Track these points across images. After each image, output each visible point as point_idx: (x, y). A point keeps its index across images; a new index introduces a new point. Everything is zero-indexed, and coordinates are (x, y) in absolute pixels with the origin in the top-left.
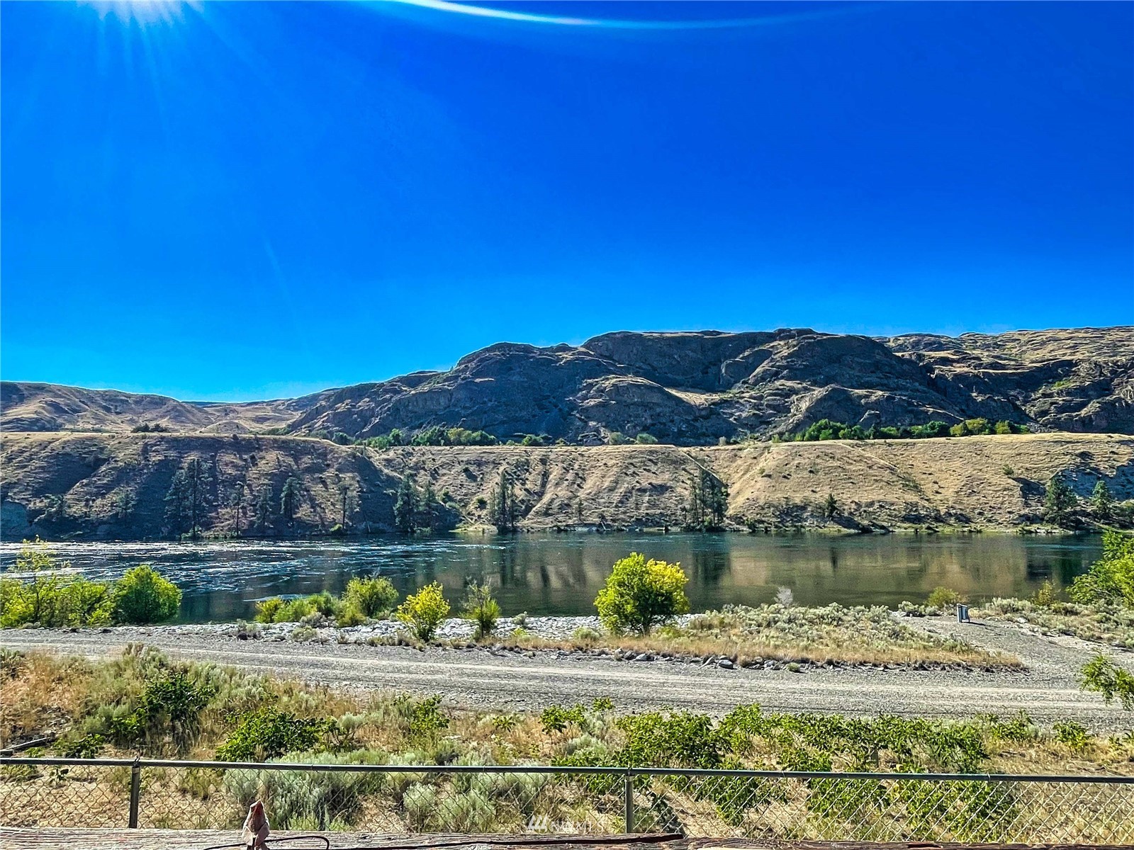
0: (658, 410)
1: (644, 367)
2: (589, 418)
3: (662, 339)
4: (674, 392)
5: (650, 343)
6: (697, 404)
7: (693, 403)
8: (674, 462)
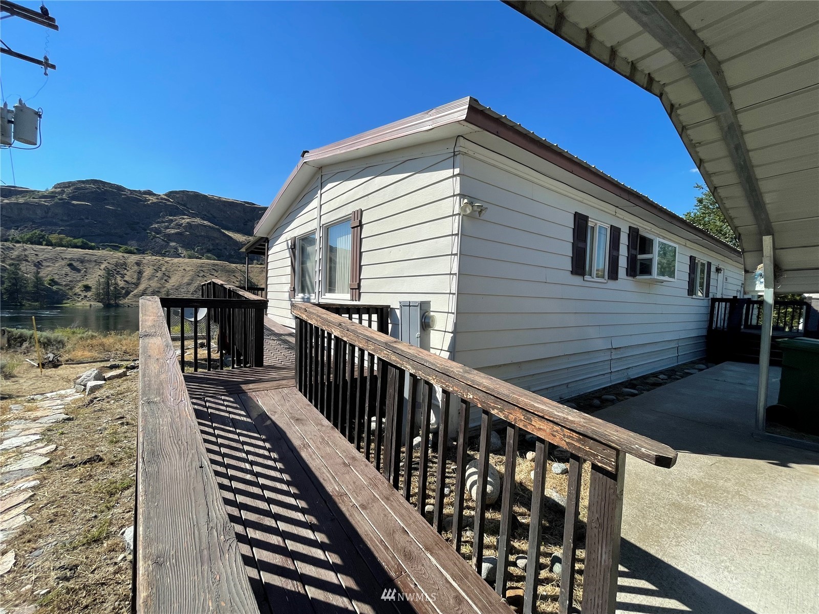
0: (217, 242)
1: (207, 215)
2: (170, 240)
3: (219, 201)
4: (226, 232)
5: (212, 202)
6: (241, 241)
7: (238, 240)
8: (229, 271)
